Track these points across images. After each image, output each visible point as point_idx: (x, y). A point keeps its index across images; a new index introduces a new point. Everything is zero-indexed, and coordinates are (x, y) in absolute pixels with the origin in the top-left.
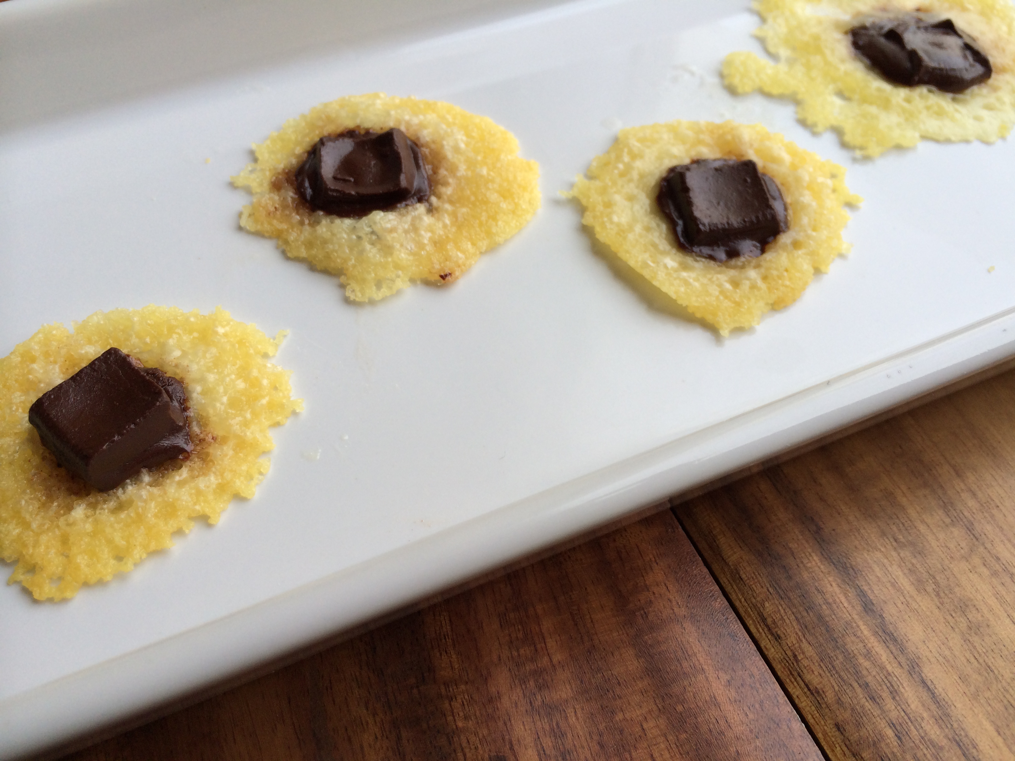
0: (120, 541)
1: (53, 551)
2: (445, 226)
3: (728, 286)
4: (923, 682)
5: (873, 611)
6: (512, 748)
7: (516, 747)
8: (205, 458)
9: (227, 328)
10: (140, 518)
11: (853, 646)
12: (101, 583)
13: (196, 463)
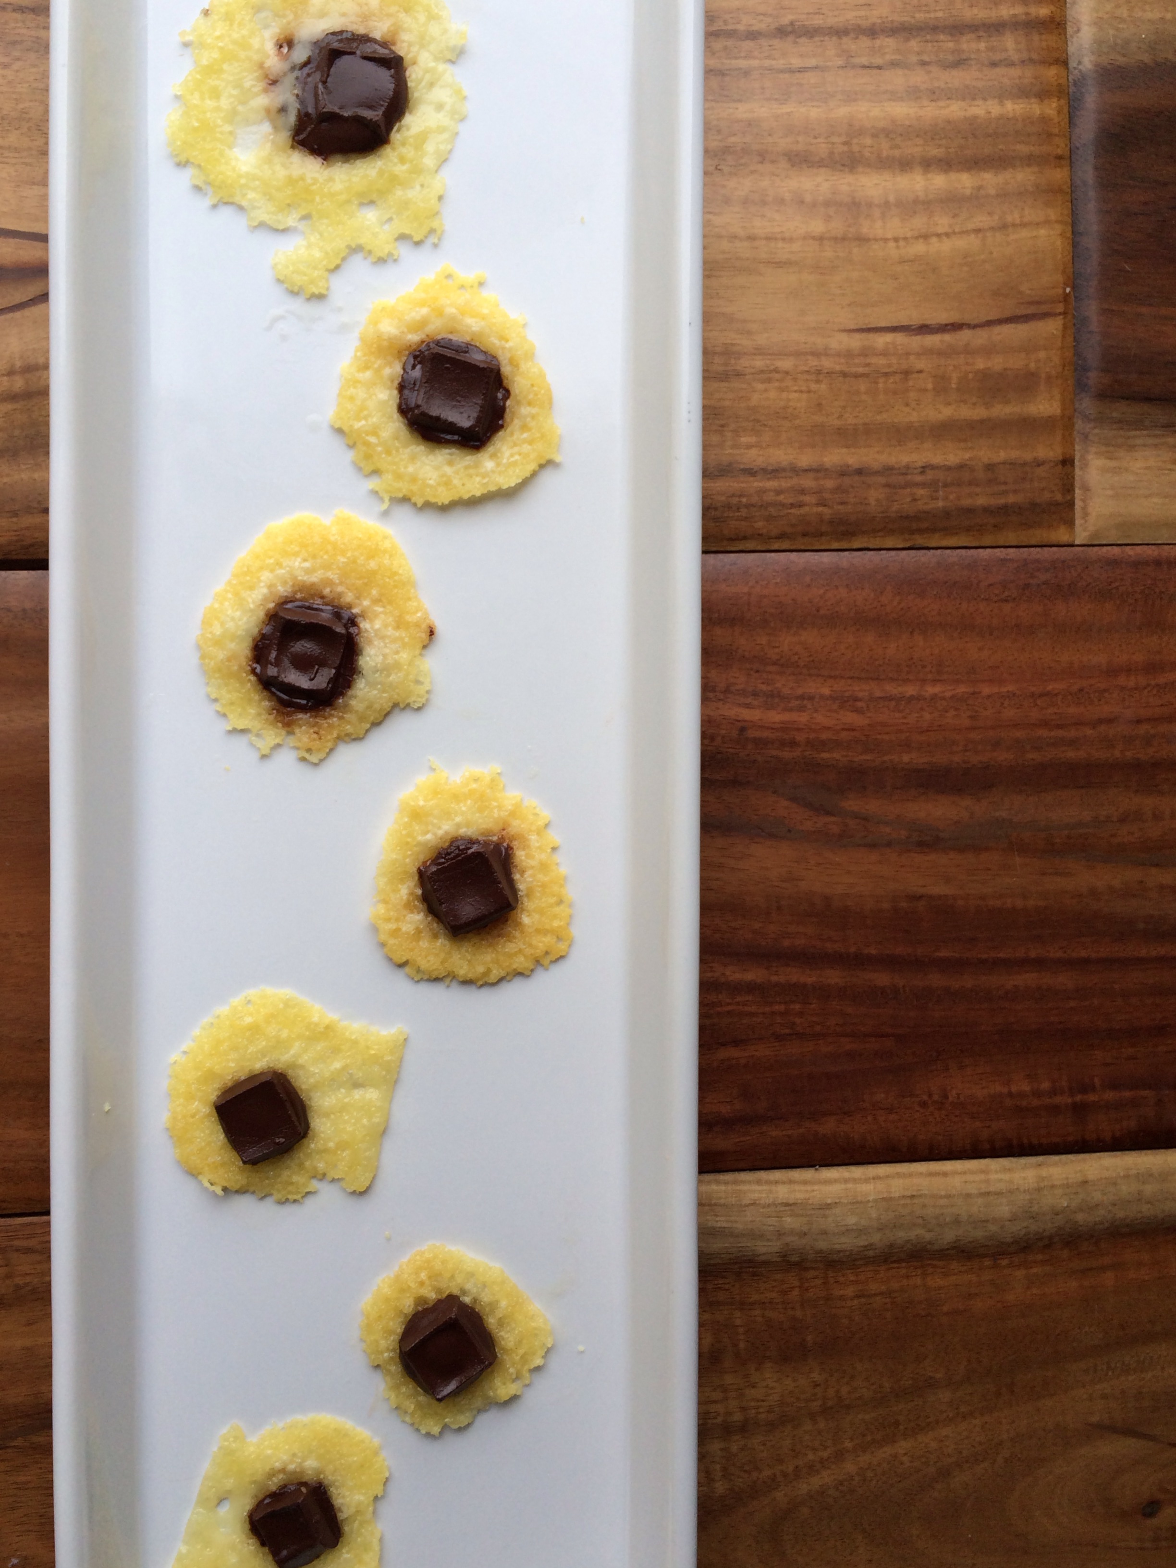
0: (552, 900)
1: (544, 939)
2: (384, 613)
3: (525, 435)
4: (806, 470)
5: (756, 472)
6: (739, 721)
7: (739, 719)
8: (513, 838)
9: (420, 798)
10: (544, 886)
11: (770, 497)
12: (571, 916)
13: (515, 844)
